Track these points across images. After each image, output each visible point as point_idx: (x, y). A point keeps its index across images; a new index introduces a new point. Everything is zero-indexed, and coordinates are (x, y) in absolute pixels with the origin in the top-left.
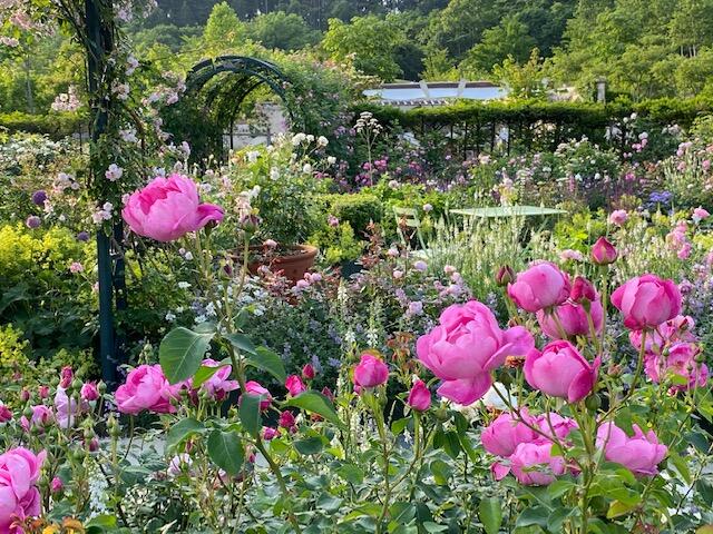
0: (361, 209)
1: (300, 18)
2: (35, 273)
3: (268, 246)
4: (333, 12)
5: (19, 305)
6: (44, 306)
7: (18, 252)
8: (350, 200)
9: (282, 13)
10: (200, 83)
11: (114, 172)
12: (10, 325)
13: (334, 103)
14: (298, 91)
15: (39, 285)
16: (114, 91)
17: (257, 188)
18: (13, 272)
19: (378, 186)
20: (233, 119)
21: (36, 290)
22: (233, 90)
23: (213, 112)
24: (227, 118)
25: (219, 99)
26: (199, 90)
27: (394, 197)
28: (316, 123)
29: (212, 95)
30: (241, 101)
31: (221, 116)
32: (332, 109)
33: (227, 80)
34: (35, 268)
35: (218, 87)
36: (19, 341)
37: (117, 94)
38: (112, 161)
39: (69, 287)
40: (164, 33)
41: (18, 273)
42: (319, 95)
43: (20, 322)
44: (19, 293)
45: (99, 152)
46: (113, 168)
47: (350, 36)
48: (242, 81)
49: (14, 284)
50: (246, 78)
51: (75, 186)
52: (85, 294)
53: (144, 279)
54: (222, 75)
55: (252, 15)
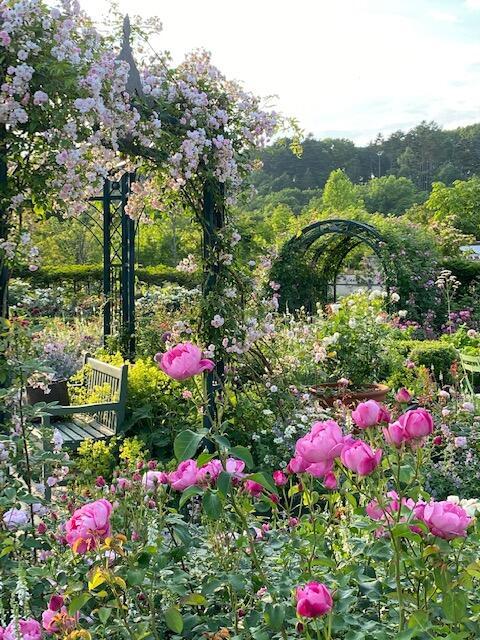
0: (437, 354)
1: (409, 181)
2: (158, 397)
3: (342, 384)
4: (440, 175)
5: (144, 421)
6: (164, 424)
7: (147, 381)
8: (427, 346)
9: (393, 177)
10: (309, 242)
11: (218, 321)
12: (136, 437)
13: (424, 260)
14: (392, 249)
15: (162, 407)
16: (221, 259)
17: (337, 335)
18: (141, 396)
19: (457, 334)
20: (337, 272)
21: (158, 411)
22: (338, 247)
23: (320, 267)
24: (331, 271)
25: (326, 255)
26: (307, 248)
27: (471, 344)
28: (407, 277)
29: (319, 252)
30: (344, 256)
31: (327, 269)
32: (423, 265)
33: (333, 239)
34: (159, 393)
35: (325, 246)
36: (142, 450)
37: (223, 260)
38: (217, 312)
39: (182, 409)
40: (289, 195)
41: (145, 396)
42: (412, 254)
43: (144, 435)
44: (144, 413)
45: (208, 306)
46: (217, 317)
47: (451, 198)
48: (346, 241)
49: (142, 406)
50: (349, 238)
51: (188, 331)
52: (192, 416)
53: (238, 405)
54: (329, 236)
55: (367, 179)
